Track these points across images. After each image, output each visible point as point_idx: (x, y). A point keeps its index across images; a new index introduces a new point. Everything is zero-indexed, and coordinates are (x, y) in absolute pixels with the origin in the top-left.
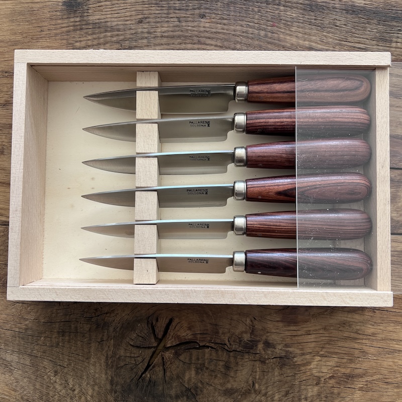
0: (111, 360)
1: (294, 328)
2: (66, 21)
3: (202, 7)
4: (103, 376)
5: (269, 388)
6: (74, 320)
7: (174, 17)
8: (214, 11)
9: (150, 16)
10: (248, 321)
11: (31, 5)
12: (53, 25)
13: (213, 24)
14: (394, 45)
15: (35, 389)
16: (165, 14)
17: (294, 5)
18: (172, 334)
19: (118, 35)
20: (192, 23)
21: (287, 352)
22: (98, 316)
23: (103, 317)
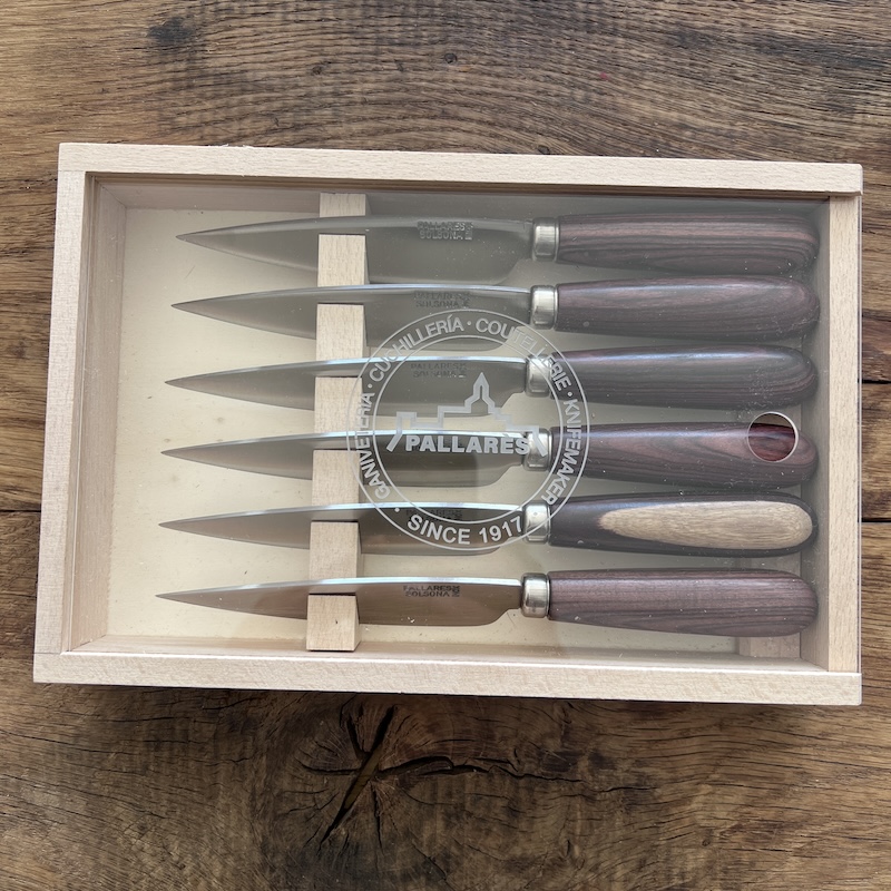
0: (262, 801)
1: (655, 724)
2: (156, 71)
3: (450, 39)
4: (246, 835)
5: (602, 854)
6: (182, 714)
7: (390, 61)
8: (475, 48)
9: (337, 58)
10: (557, 711)
11: (80, 36)
12: (130, 78)
13: (473, 76)
14: (858, 118)
15: (97, 867)
16: (370, 53)
17: (646, 34)
18: (393, 741)
19: (268, 100)
20: (429, 73)
21: (641, 775)
22: (233, 705)
23: (243, 706)
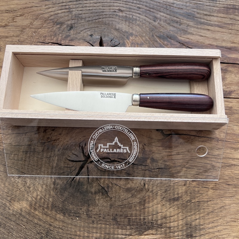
0: (55, 169)
1: (170, 150)
5: (154, 187)
6: (34, 144)
10: (141, 146)
15: (5, 187)
21: (165, 165)
22: (49, 142)
23: (52, 142)
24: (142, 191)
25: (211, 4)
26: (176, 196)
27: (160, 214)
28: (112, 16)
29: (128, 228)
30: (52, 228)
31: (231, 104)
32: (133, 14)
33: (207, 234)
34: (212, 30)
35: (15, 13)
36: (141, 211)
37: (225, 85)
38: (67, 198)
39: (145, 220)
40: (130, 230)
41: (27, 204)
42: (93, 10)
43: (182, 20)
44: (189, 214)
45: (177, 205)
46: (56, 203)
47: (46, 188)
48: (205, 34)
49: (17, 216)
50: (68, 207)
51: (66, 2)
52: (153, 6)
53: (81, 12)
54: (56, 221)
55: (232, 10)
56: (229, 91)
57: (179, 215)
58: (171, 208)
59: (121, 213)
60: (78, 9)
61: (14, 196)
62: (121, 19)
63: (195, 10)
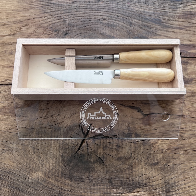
0: (62, 145)
1: (148, 127)
5: (139, 156)
6: (44, 127)
7: (87, 1)
10: (127, 124)
12: (36, 4)
13: (103, 4)
14: (178, 10)
15: (24, 161)
20: (95, 3)
23: (58, 125)
24: (129, 159)
25: (173, 11)
26: (156, 161)
27: (144, 176)
28: (97, 24)
29: (121, 188)
30: (63, 191)
31: (193, 88)
32: (114, 21)
33: (181, 189)
34: (175, 32)
35: (21, 23)
36: (130, 174)
37: (187, 75)
38: (72, 168)
39: (134, 181)
40: (122, 189)
41: (42, 174)
42: (83, 19)
43: (151, 25)
44: (167, 175)
45: (157, 168)
46: (65, 172)
47: (56, 160)
48: (170, 35)
49: (35, 183)
50: (74, 174)
51: (60, 14)
52: (129, 15)
53: (73, 21)
54: (65, 186)
55: (189, 15)
56: (191, 79)
57: (159, 176)
58: (152, 171)
59: (115, 177)
60: (70, 19)
61: (32, 168)
62: (104, 25)
63: (161, 16)
